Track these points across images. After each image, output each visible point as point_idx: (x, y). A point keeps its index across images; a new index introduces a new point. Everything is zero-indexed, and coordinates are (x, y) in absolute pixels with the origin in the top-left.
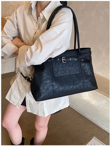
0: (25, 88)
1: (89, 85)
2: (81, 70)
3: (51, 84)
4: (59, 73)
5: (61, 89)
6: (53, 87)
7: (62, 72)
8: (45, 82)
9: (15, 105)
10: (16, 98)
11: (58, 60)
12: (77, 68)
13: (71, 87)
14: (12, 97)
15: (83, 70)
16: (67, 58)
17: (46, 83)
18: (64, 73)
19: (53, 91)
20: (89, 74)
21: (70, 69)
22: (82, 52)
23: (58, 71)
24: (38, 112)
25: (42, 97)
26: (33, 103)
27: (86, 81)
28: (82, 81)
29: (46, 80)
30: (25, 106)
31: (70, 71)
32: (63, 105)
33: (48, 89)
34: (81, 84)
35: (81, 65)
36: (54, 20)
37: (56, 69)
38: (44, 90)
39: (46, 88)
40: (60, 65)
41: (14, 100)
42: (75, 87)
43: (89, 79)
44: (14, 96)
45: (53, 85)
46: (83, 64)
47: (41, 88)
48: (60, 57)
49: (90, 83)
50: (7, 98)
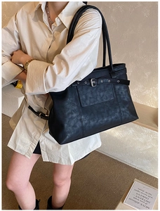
0: (38, 128)
1: (128, 115)
2: (116, 95)
3: (79, 118)
4: (88, 102)
5: (92, 123)
6: (82, 122)
7: (92, 100)
8: (70, 116)
9: (23, 154)
10: (24, 144)
11: (86, 83)
12: (111, 93)
13: (105, 119)
14: (18, 144)
15: (119, 95)
16: (97, 79)
17: (72, 118)
18: (94, 101)
19: (82, 128)
20: (126, 99)
21: (102, 94)
22: (116, 70)
23: (86, 99)
24: (60, 159)
25: (67, 137)
26: (51, 149)
27: (123, 109)
28: (118, 111)
29: (72, 114)
30: (40, 153)
31: (101, 98)
32: (94, 145)
33: (75, 126)
34: (117, 114)
35: (115, 89)
36: (78, 26)
37: (84, 97)
38: (70, 128)
39: (72, 124)
40: (89, 90)
41: (22, 147)
42: (110, 119)
43: (127, 106)
44: (22, 142)
45: (81, 120)
46: (117, 87)
47: (66, 125)
48: (88, 78)
49: (128, 112)
50: (10, 145)
